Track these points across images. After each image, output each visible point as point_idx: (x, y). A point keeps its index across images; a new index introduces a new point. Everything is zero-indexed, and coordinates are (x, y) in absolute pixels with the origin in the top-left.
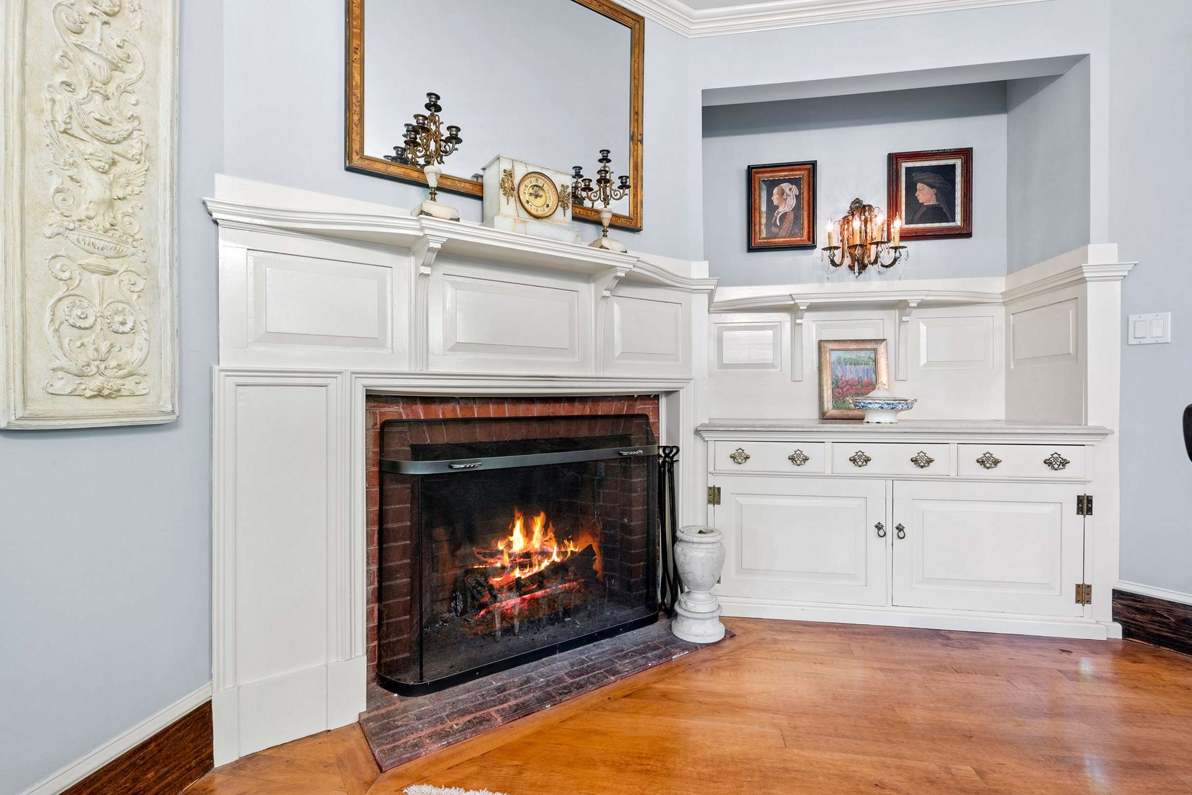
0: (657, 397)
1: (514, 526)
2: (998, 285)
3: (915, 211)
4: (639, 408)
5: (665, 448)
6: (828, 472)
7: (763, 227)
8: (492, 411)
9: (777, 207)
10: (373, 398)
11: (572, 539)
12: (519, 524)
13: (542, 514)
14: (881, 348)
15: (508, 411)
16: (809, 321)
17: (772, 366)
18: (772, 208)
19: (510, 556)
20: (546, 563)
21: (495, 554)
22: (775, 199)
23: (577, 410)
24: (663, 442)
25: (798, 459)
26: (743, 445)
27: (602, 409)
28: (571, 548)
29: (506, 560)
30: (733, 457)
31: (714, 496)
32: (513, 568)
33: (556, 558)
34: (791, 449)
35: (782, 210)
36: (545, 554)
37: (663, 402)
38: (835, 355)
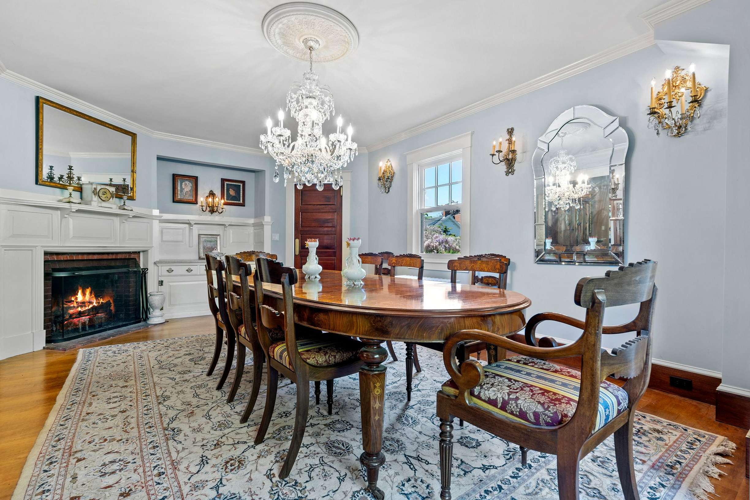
0: (139, 252)
1: (78, 292)
2: (252, 221)
3: (229, 197)
4: (132, 256)
5: (142, 269)
6: (199, 274)
7: (179, 195)
8: (80, 257)
9: (184, 189)
10: (46, 253)
11: (102, 298)
12: (80, 291)
13: (90, 288)
14: (218, 237)
15: (85, 257)
16: (195, 227)
17: (182, 242)
18: (182, 190)
19: (77, 302)
20: (91, 306)
21: (71, 302)
22: (183, 186)
23: (110, 257)
24: (142, 267)
25: (189, 271)
26: (171, 267)
27: (119, 257)
28: (101, 301)
29: (75, 304)
30: (168, 271)
31: (161, 283)
32: (78, 307)
33: (95, 304)
34: (187, 268)
35: (186, 190)
36: (90, 303)
37: (141, 254)
38: (204, 239)
